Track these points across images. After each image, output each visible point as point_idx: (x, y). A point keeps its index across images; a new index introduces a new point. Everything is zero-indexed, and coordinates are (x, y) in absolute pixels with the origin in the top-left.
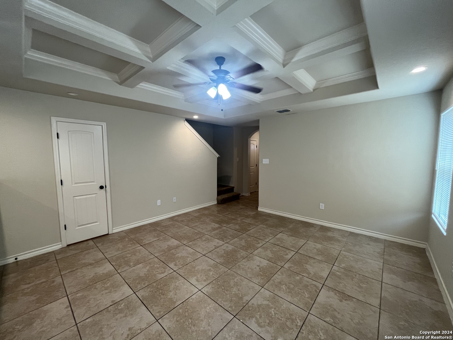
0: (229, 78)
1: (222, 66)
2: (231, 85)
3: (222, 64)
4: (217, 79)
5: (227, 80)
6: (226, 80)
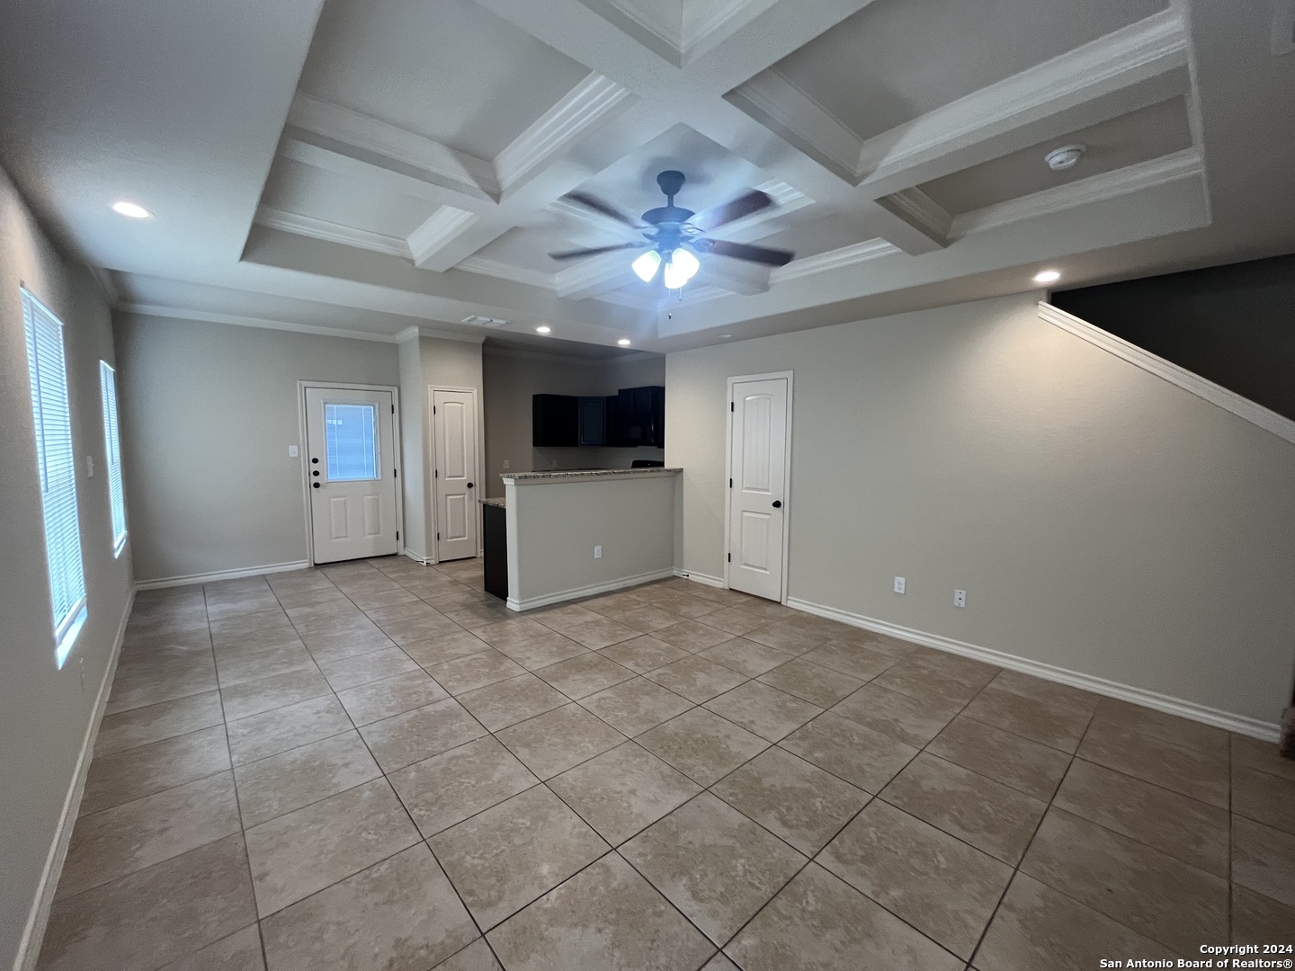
0: (690, 230)
1: (675, 197)
2: (701, 247)
3: (676, 190)
4: (659, 233)
5: (685, 234)
6: (682, 236)
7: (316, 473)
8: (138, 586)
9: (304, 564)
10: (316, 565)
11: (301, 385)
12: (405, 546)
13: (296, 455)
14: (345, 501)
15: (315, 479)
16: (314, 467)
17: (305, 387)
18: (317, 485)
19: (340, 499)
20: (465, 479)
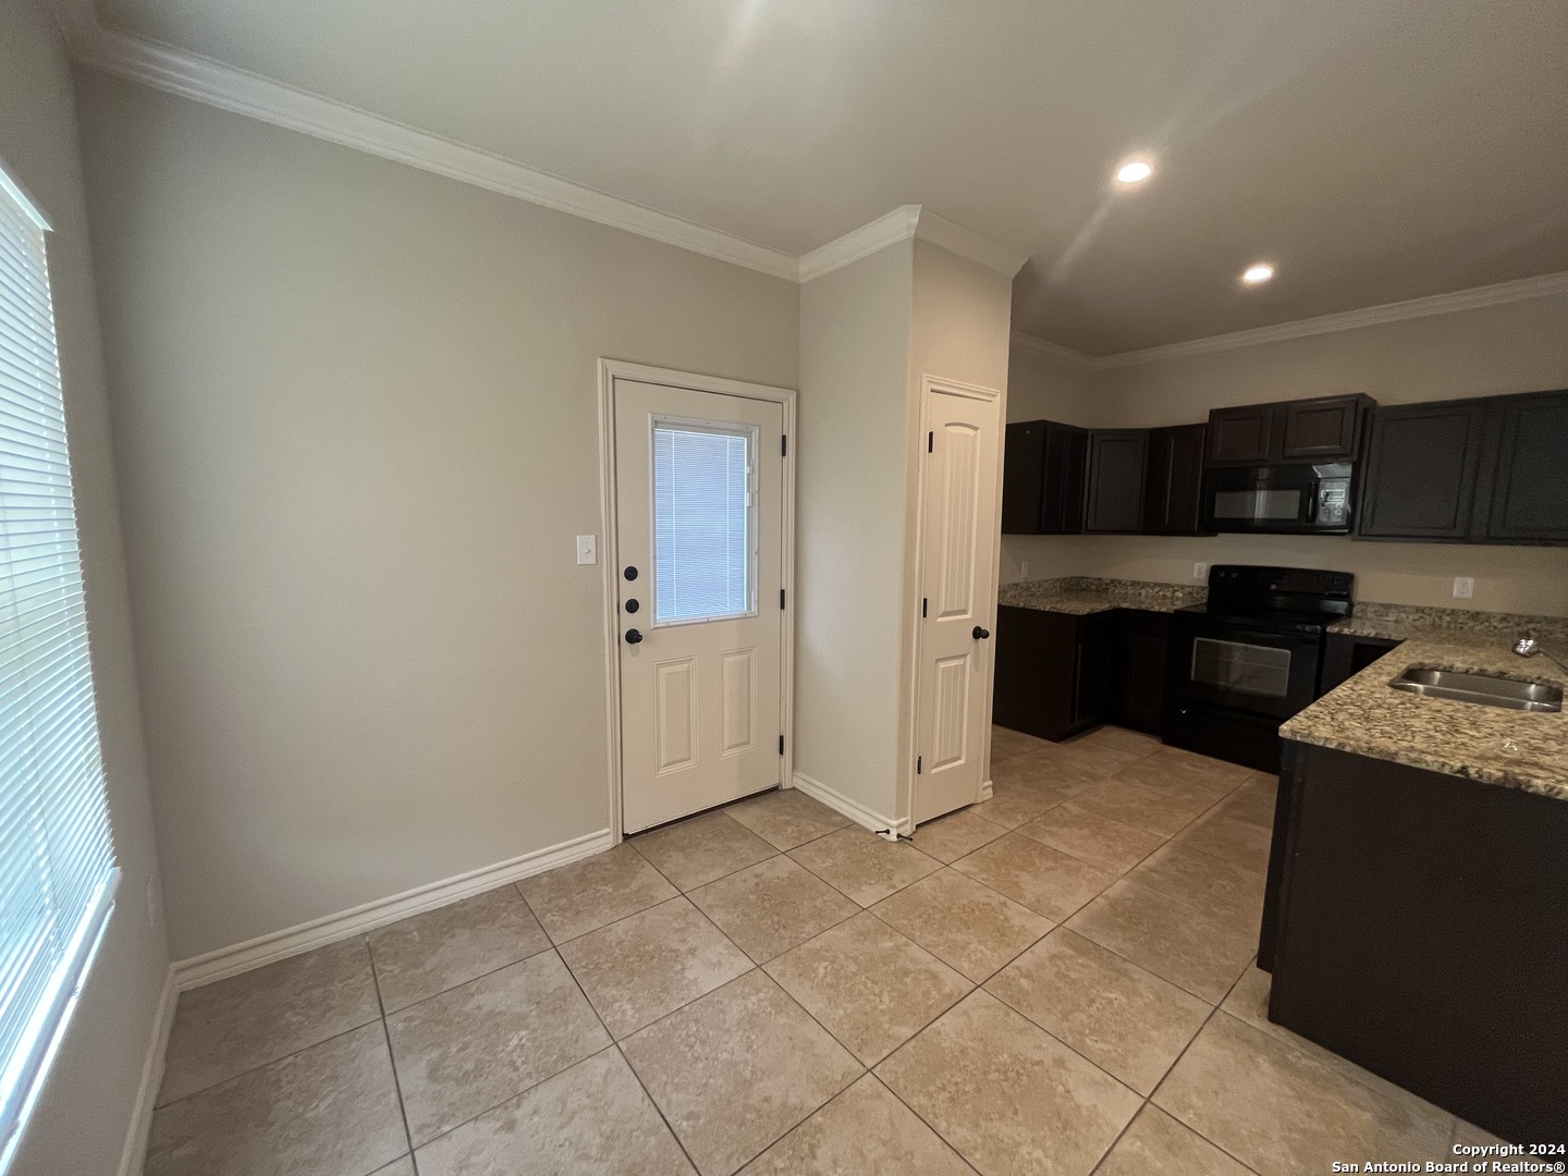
7: (632, 606)
8: (182, 976)
9: (603, 841)
10: (626, 837)
11: (606, 371)
12: (794, 768)
13: (592, 560)
14: (688, 671)
15: (630, 622)
16: (629, 590)
17: (614, 378)
18: (633, 637)
19: (678, 668)
20: (970, 619)
